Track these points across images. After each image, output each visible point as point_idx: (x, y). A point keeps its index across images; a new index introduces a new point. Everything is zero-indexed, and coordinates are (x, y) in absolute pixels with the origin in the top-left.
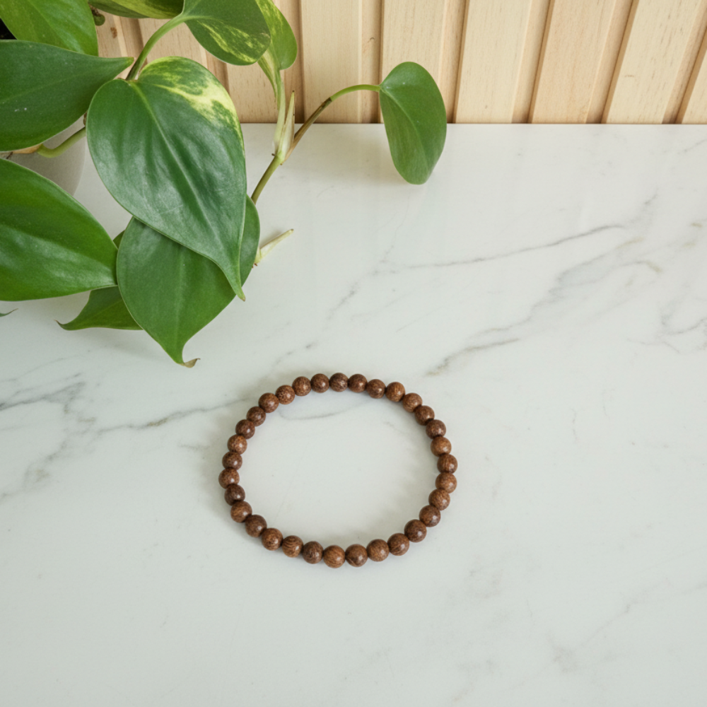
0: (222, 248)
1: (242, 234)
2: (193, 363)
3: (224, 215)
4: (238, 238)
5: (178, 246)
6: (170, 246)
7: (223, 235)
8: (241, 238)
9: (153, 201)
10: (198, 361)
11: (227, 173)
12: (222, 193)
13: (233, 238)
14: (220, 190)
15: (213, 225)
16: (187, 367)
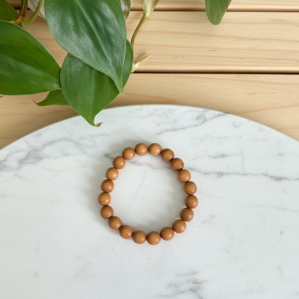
0: (113, 69)
1: (123, 62)
2: (99, 125)
5: (91, 68)
6: (87, 68)
7: (114, 63)
8: (123, 64)
9: (78, 45)
10: (101, 124)
11: (116, 30)
12: (114, 41)
13: (119, 64)
14: (112, 39)
15: (109, 57)
16: (96, 127)
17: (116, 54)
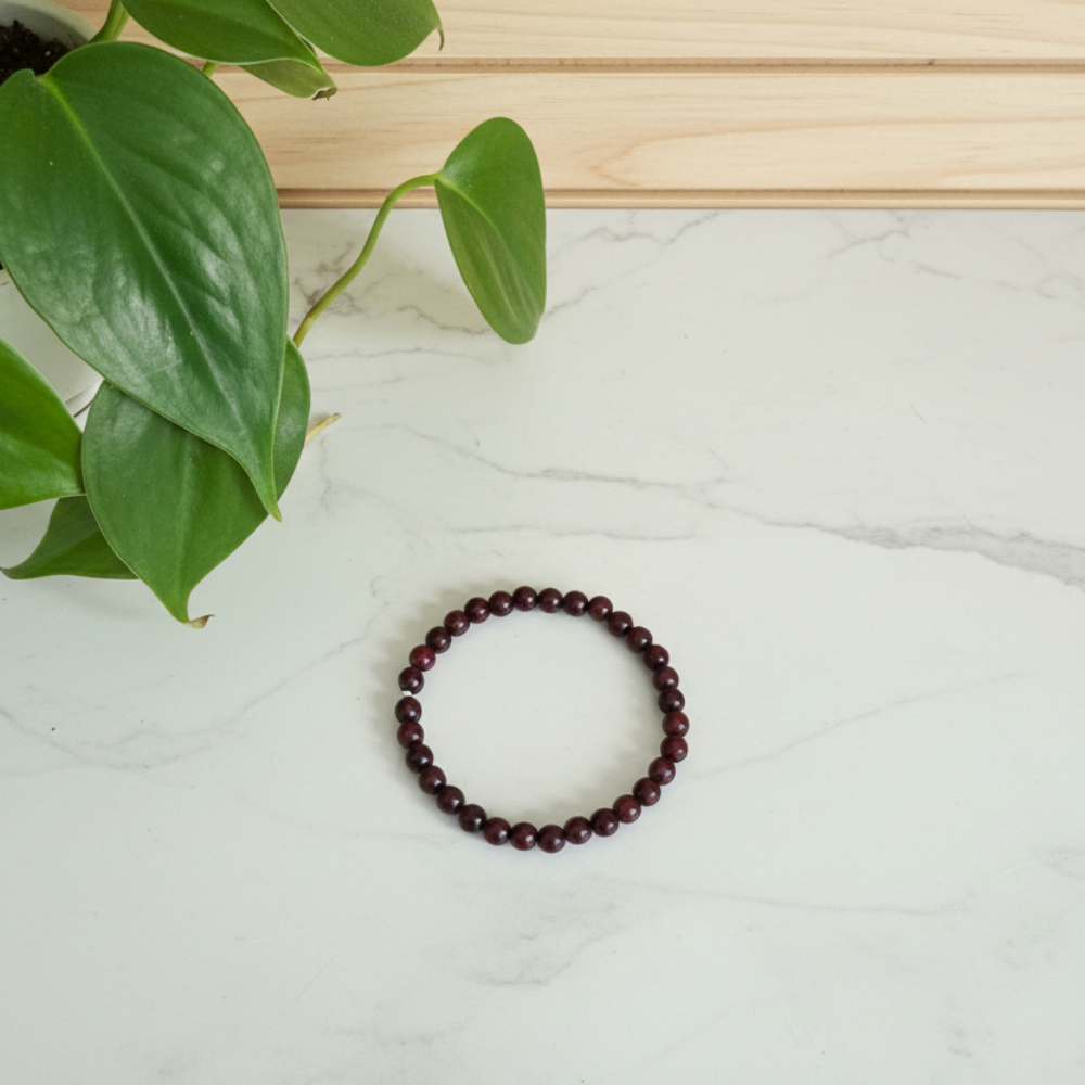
0: (244, 432)
1: (277, 411)
2: (203, 621)
3: (249, 382)
4: (271, 416)
5: (178, 430)
6: (167, 431)
7: (247, 413)
8: (276, 417)
10: (210, 619)
13: (262, 418)
15: (230, 396)
16: (194, 626)
17: (255, 389)
